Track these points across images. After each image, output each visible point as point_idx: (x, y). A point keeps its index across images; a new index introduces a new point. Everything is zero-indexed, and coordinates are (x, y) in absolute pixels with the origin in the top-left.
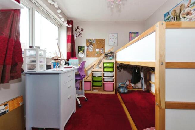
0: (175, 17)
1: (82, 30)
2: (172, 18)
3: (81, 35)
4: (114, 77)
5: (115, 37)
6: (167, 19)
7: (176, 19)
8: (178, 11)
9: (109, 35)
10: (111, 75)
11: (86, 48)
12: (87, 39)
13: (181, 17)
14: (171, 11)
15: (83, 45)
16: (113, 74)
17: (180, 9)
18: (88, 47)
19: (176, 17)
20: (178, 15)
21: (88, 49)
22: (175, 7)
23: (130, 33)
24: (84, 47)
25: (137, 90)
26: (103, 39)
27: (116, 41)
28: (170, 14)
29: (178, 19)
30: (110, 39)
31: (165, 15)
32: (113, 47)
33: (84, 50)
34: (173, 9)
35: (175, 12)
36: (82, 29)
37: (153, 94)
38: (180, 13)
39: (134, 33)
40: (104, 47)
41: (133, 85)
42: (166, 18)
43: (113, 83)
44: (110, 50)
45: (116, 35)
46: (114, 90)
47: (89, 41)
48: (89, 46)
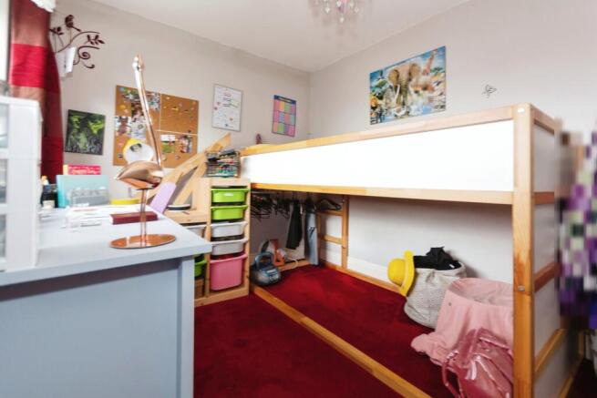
0: (396, 87)
1: (96, 41)
2: (391, 87)
3: (89, 63)
4: (246, 238)
5: (233, 102)
6: (377, 86)
7: (401, 92)
8: (404, 76)
9: (214, 90)
10: (236, 233)
11: (111, 127)
12: (118, 88)
13: (412, 90)
14: (389, 70)
15: (95, 109)
16: (244, 226)
17: (410, 74)
18: (124, 122)
19: (399, 86)
20: (404, 83)
21: (122, 131)
22: (398, 64)
23: (277, 98)
24: (102, 118)
25: (297, 265)
26: (192, 101)
27: (236, 116)
28: (386, 75)
29: (404, 93)
30: (216, 105)
31: (373, 76)
32: (229, 135)
33: (101, 132)
34: (393, 68)
35: (398, 76)
36: (93, 36)
37: (338, 269)
38: (410, 80)
39: (285, 100)
40: (196, 132)
41: (283, 253)
42: (376, 83)
43: (244, 256)
44: (216, 145)
45: (236, 96)
46: (247, 281)
47: (131, 97)
48: (130, 119)
